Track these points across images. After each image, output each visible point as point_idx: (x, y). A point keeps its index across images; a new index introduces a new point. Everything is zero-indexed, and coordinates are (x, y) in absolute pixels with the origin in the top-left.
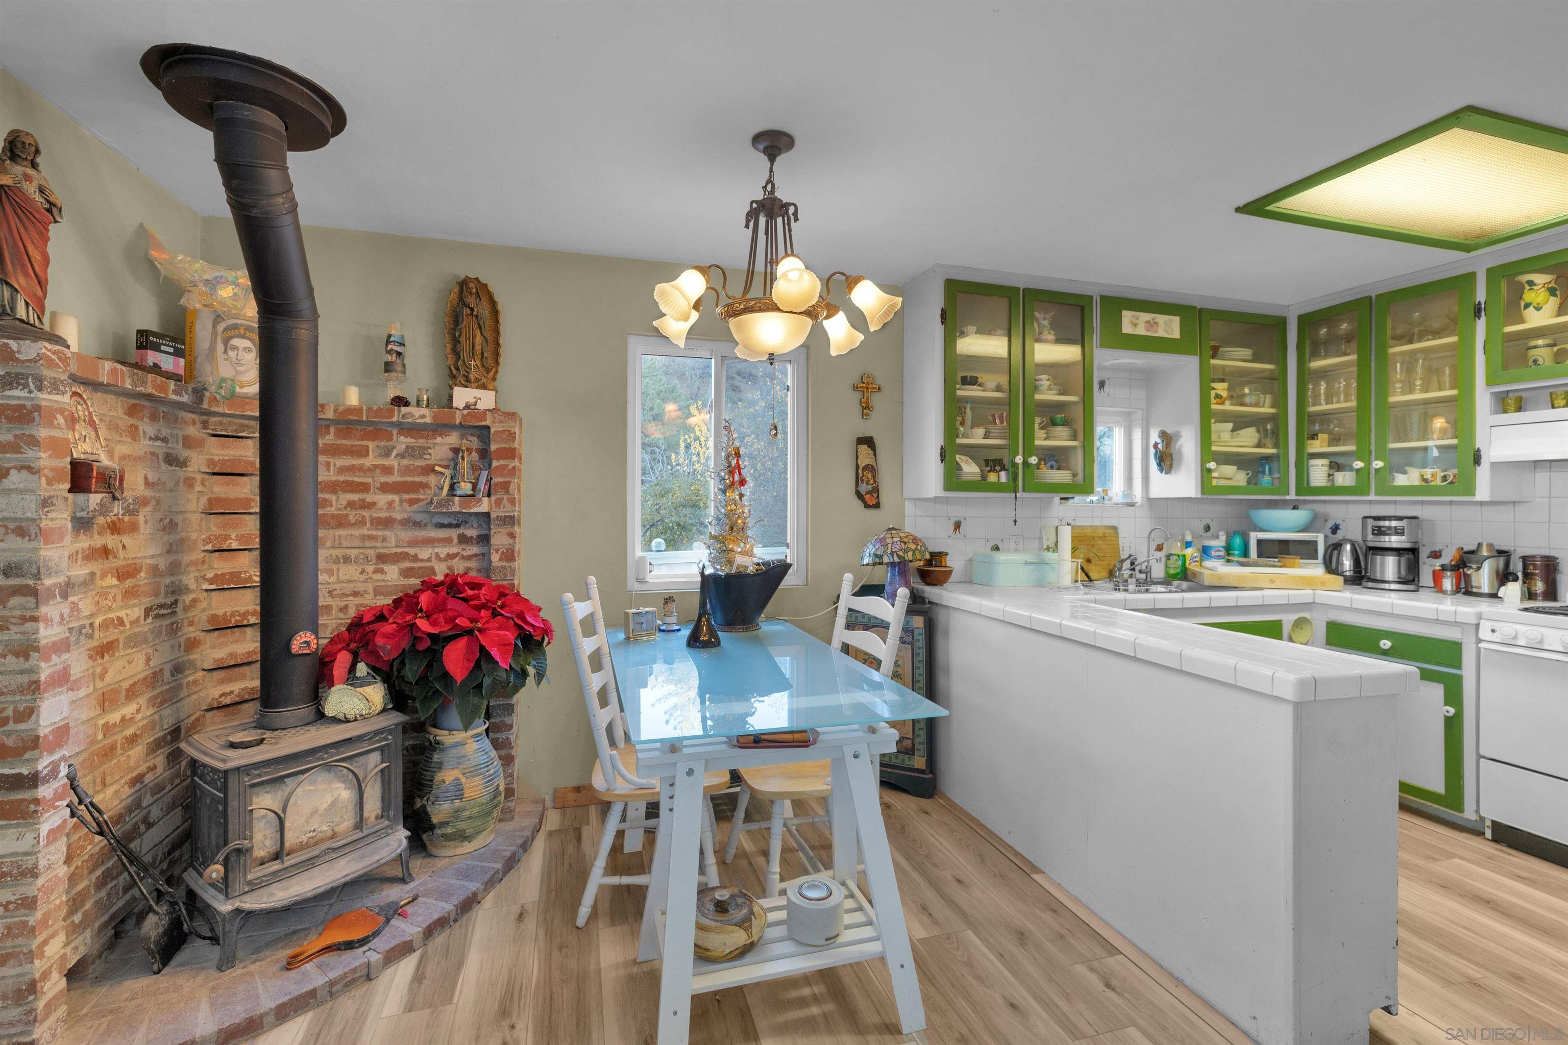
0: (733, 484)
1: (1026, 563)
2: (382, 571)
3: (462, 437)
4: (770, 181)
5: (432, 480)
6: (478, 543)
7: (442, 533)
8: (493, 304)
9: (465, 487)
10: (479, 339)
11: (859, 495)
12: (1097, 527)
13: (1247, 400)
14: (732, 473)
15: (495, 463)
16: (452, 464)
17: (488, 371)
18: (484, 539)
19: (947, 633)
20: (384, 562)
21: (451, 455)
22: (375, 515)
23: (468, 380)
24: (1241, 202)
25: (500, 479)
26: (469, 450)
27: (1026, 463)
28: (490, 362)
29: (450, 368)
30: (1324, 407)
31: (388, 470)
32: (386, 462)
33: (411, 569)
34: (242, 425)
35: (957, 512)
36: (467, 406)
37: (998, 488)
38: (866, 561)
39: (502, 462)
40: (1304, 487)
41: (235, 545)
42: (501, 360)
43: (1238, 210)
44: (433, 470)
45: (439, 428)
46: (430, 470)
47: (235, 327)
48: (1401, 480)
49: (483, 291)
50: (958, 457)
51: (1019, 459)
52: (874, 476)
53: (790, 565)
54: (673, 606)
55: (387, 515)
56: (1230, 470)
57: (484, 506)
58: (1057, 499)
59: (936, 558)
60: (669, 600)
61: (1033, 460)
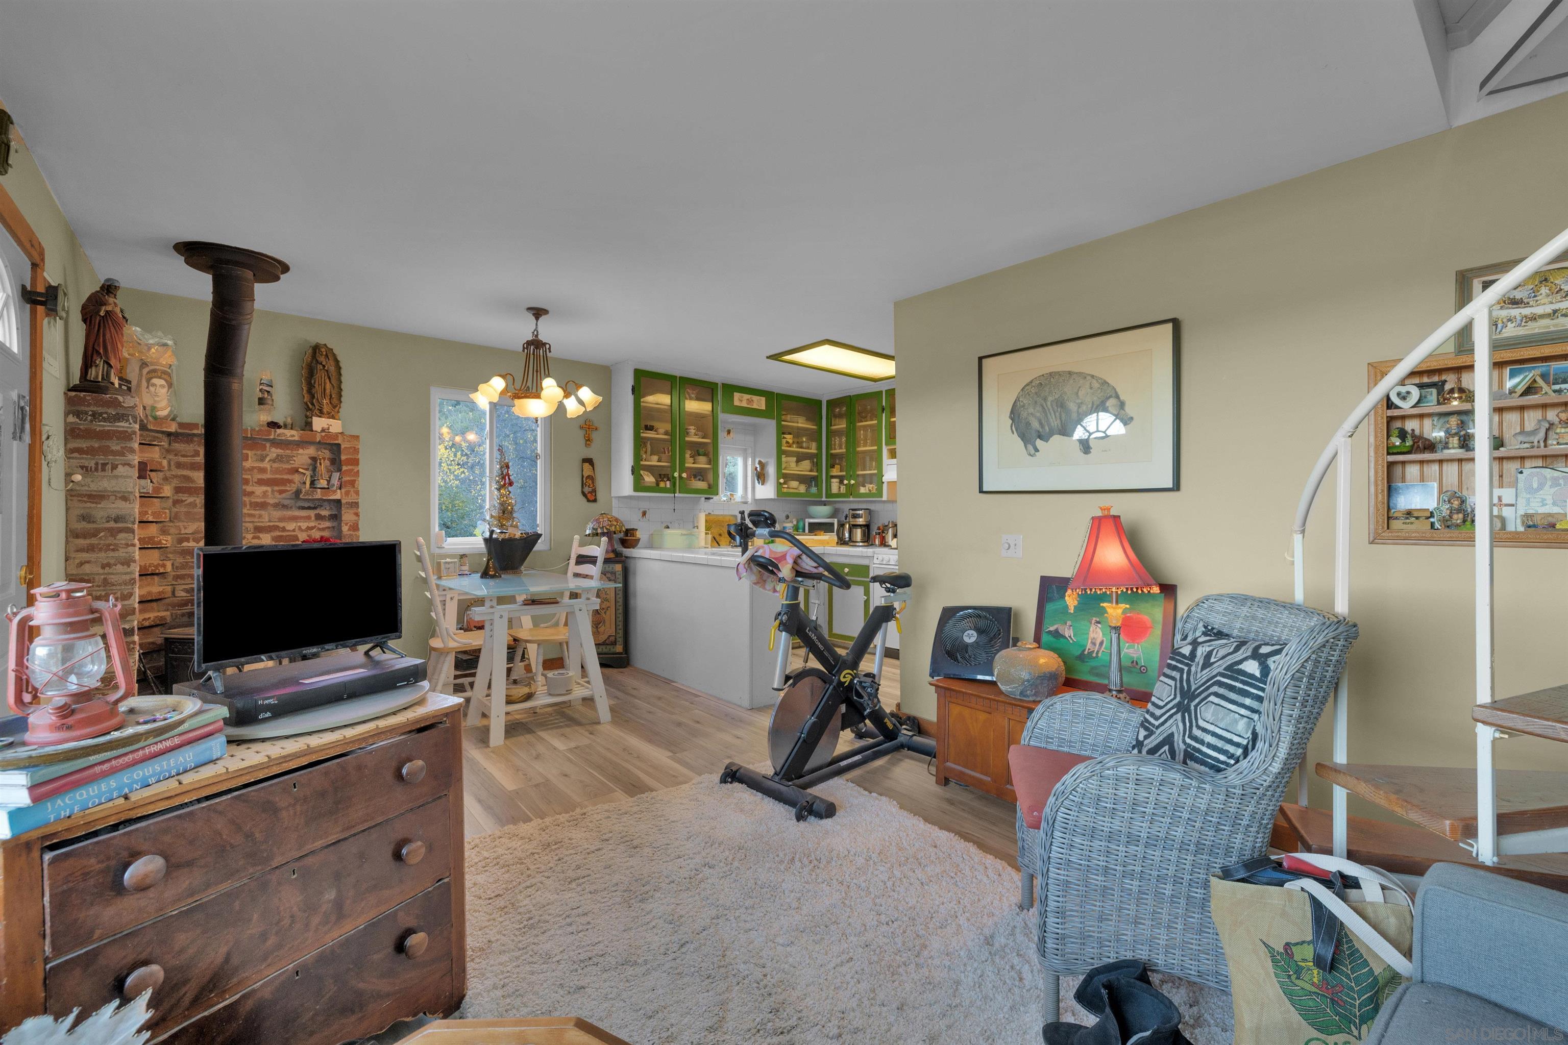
0: (505, 484)
1: (682, 535)
2: (258, 538)
3: (318, 450)
4: (536, 330)
5: (296, 478)
6: (329, 520)
7: (304, 513)
8: (337, 362)
9: (323, 483)
10: (328, 386)
11: (584, 494)
12: (726, 515)
13: (804, 445)
14: (504, 478)
15: (344, 468)
16: (311, 468)
17: (335, 407)
18: (336, 517)
19: (635, 574)
20: (260, 532)
21: (309, 461)
22: (253, 500)
23: (321, 411)
24: (769, 354)
25: (348, 478)
26: (324, 459)
27: (680, 477)
28: (335, 401)
29: (306, 404)
30: (838, 451)
31: (262, 470)
32: (262, 465)
33: (281, 536)
34: (154, 437)
35: (644, 505)
36: (323, 430)
37: (665, 490)
38: (588, 532)
39: (350, 467)
40: (829, 494)
41: (151, 519)
42: (342, 399)
43: (767, 357)
44: (297, 471)
45: (301, 444)
46: (296, 471)
47: (154, 371)
48: (862, 490)
49: (330, 354)
50: (642, 472)
51: (676, 475)
52: (593, 483)
53: (541, 535)
54: (466, 560)
55: (262, 500)
56: (794, 484)
57: (337, 496)
58: (703, 499)
59: (629, 532)
60: (463, 556)
61: (684, 475)
